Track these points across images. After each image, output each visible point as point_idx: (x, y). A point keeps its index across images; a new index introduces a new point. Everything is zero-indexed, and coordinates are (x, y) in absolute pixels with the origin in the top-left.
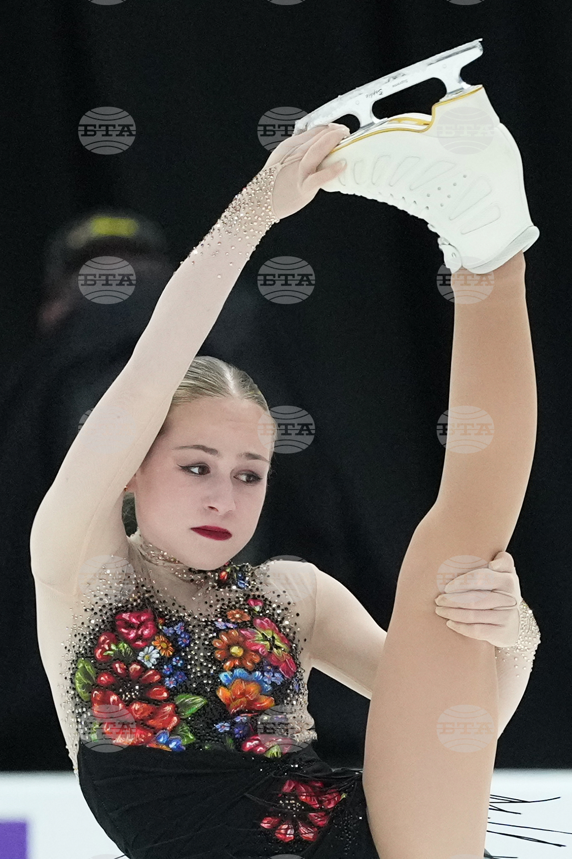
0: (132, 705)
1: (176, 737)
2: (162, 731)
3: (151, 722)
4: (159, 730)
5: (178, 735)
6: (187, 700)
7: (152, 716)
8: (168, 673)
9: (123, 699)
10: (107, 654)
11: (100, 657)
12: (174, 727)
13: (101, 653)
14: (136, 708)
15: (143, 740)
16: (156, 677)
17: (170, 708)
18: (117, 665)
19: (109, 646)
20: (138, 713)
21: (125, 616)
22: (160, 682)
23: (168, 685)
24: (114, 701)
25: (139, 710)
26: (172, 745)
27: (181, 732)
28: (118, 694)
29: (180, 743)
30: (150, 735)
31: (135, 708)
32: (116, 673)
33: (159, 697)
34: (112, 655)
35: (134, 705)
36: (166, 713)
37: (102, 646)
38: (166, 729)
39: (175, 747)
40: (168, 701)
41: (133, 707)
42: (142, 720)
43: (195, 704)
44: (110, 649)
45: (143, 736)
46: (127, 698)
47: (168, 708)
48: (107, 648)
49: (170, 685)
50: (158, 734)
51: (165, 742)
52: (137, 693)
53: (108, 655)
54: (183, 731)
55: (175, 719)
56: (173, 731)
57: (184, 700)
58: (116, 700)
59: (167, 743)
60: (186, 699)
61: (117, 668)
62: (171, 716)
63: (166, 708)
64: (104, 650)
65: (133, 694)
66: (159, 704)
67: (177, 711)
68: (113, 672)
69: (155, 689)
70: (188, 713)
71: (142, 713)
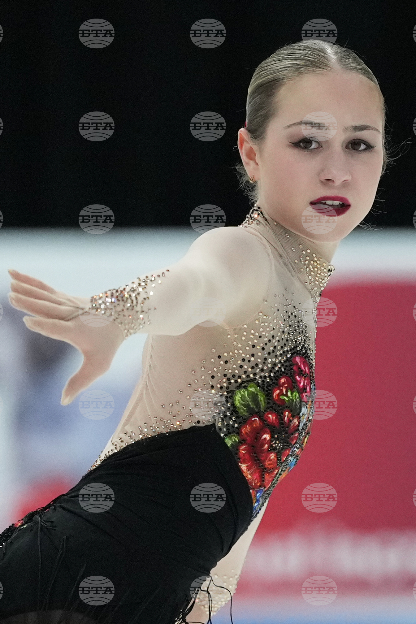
0: (272, 453)
9: (272, 443)
10: (283, 398)
11: (277, 398)
13: (278, 395)
14: (271, 458)
15: (253, 484)
18: (287, 413)
19: (287, 392)
21: (298, 359)
24: (265, 439)
28: (272, 437)
30: (259, 484)
32: (283, 419)
34: (287, 402)
37: (281, 388)
41: (271, 455)
44: (286, 395)
46: (274, 445)
48: (285, 393)
52: (281, 447)
53: (284, 400)
58: (267, 440)
61: (285, 416)
64: (281, 393)
65: (279, 444)
68: (280, 416)
71: (270, 464)
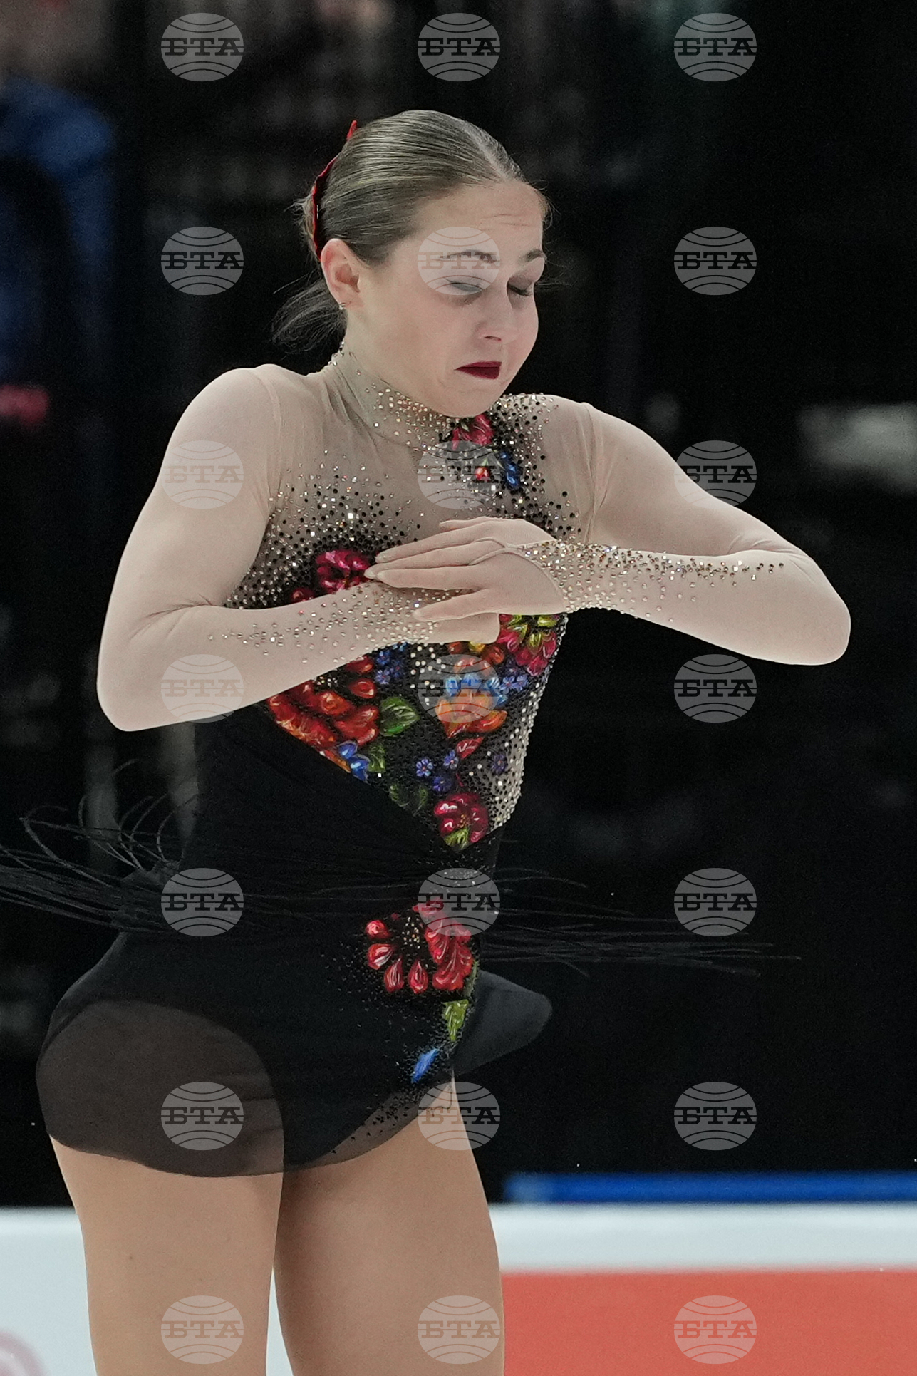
0: (323, 694)
1: (365, 757)
2: (350, 742)
3: (341, 725)
4: (347, 740)
5: (368, 756)
6: (396, 709)
7: (346, 717)
8: (383, 663)
12: (368, 743)
14: (328, 699)
15: (319, 743)
16: (367, 667)
17: (372, 714)
20: (328, 707)
21: (330, 556)
22: (370, 673)
23: (379, 680)
25: (331, 702)
26: (354, 766)
27: (372, 752)
29: (365, 767)
30: (331, 739)
31: (326, 699)
33: (363, 694)
35: (327, 695)
36: (365, 719)
38: (356, 741)
39: (357, 770)
40: (374, 702)
41: (325, 697)
42: (330, 717)
43: (404, 719)
45: (322, 738)
46: (319, 683)
47: (370, 713)
49: (382, 681)
50: (344, 743)
51: (347, 758)
52: (336, 682)
54: (376, 753)
55: (373, 731)
56: (364, 749)
57: (392, 707)
59: (351, 760)
60: (395, 706)
62: (369, 727)
63: (367, 712)
65: (329, 680)
66: (360, 703)
67: (378, 722)
69: (361, 683)
70: (391, 731)
71: (333, 709)
